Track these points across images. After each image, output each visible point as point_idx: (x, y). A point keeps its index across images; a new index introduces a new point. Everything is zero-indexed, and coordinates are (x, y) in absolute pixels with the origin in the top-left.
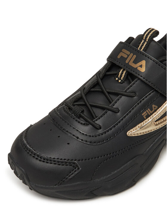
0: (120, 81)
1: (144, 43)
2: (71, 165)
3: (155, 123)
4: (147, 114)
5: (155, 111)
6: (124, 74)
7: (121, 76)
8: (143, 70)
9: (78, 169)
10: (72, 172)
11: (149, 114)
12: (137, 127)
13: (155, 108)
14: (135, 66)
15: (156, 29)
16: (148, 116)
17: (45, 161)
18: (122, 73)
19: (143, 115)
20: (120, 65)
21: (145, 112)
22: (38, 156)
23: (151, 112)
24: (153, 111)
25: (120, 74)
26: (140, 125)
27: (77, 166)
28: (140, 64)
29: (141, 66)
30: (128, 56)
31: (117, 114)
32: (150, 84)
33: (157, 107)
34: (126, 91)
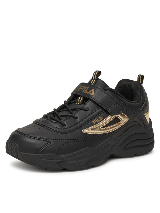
0: (79, 104)
1: (94, 81)
2: (47, 141)
3: (102, 129)
4: (96, 122)
5: (101, 121)
6: (81, 99)
7: (79, 101)
8: (93, 94)
9: (51, 143)
10: (47, 145)
11: (97, 122)
12: (89, 128)
13: (101, 119)
14: (88, 93)
15: (99, 70)
16: (96, 123)
17: (31, 137)
18: (80, 99)
19: (93, 122)
20: (79, 94)
21: (95, 120)
22: (27, 135)
23: (99, 121)
24: (100, 120)
25: (79, 100)
26: (91, 127)
27: (50, 142)
28: (91, 91)
29: (91, 92)
30: (84, 88)
31: (77, 119)
32: (97, 102)
33: (102, 118)
34: (82, 107)
